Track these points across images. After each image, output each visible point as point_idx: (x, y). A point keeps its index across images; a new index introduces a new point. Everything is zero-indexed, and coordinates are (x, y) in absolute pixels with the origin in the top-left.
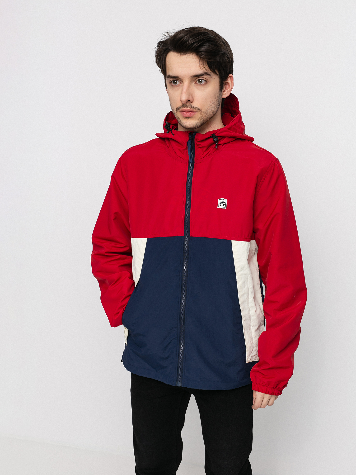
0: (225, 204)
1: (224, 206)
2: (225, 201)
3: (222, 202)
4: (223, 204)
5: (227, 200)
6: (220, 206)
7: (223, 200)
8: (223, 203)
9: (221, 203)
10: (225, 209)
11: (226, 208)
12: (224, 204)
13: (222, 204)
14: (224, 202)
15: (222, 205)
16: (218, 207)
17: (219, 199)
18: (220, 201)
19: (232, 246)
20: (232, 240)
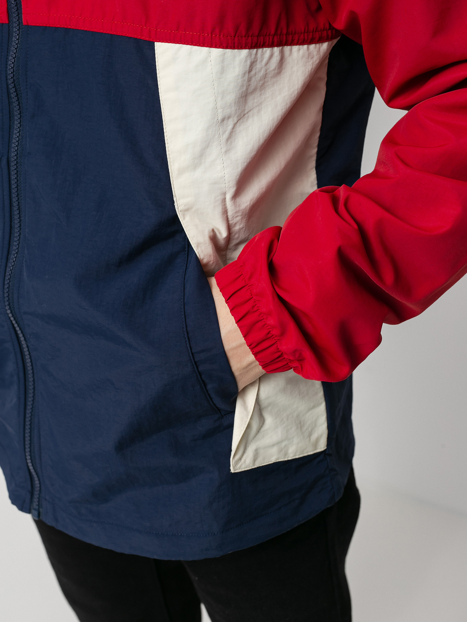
19: (158, 66)
20: (155, 43)
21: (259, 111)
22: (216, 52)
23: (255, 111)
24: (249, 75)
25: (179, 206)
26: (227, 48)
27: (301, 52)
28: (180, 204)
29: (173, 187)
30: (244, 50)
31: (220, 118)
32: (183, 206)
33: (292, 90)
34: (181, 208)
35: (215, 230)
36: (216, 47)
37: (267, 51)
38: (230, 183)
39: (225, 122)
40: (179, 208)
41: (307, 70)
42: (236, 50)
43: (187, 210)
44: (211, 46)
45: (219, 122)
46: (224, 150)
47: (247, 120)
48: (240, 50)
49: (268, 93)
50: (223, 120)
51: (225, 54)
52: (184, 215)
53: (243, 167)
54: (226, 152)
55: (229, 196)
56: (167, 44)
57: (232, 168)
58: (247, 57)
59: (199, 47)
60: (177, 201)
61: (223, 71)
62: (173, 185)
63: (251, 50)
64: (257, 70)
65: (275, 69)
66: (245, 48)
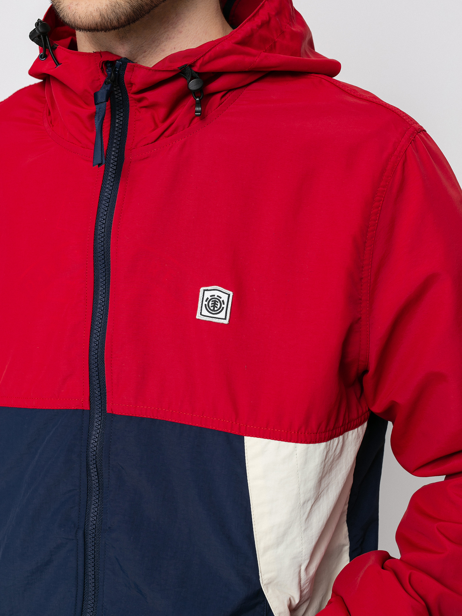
0: (225, 306)
1: (222, 315)
2: (224, 297)
3: (215, 301)
4: (218, 306)
5: (231, 293)
6: (205, 312)
7: (216, 293)
8: (219, 304)
9: (211, 302)
10: (223, 324)
11: (226, 322)
12: (223, 306)
13: (214, 307)
14: (221, 300)
15: (214, 310)
16: (198, 316)
17: (202, 289)
18: (208, 295)
19: (247, 457)
20: (245, 437)
21: (327, 490)
22: (301, 447)
23: (325, 491)
24: (324, 463)
25: (263, 580)
26: (310, 443)
27: (354, 435)
28: (265, 579)
29: (260, 564)
30: (322, 443)
31: (302, 502)
32: (267, 580)
33: (348, 467)
34: (265, 582)
35: (292, 599)
36: (301, 442)
37: (336, 440)
38: (306, 556)
39: (305, 505)
40: (264, 582)
41: (357, 449)
42: (317, 444)
43: (269, 583)
44: (297, 442)
45: (301, 505)
46: (303, 529)
47: (320, 499)
48: (320, 444)
49: (334, 472)
50: (304, 503)
51: (308, 448)
52: (267, 588)
53: (316, 540)
54: (305, 530)
55: (303, 568)
56: (256, 438)
57: (308, 543)
58: (325, 448)
59: (286, 442)
60: (261, 577)
61: (306, 462)
62: (259, 562)
63: (327, 442)
64: (329, 457)
65: (339, 454)
66: (323, 442)
